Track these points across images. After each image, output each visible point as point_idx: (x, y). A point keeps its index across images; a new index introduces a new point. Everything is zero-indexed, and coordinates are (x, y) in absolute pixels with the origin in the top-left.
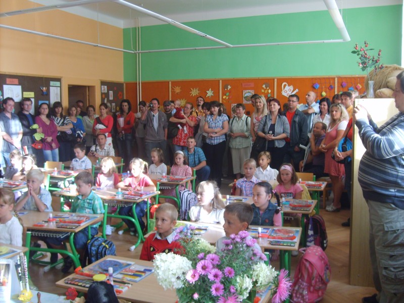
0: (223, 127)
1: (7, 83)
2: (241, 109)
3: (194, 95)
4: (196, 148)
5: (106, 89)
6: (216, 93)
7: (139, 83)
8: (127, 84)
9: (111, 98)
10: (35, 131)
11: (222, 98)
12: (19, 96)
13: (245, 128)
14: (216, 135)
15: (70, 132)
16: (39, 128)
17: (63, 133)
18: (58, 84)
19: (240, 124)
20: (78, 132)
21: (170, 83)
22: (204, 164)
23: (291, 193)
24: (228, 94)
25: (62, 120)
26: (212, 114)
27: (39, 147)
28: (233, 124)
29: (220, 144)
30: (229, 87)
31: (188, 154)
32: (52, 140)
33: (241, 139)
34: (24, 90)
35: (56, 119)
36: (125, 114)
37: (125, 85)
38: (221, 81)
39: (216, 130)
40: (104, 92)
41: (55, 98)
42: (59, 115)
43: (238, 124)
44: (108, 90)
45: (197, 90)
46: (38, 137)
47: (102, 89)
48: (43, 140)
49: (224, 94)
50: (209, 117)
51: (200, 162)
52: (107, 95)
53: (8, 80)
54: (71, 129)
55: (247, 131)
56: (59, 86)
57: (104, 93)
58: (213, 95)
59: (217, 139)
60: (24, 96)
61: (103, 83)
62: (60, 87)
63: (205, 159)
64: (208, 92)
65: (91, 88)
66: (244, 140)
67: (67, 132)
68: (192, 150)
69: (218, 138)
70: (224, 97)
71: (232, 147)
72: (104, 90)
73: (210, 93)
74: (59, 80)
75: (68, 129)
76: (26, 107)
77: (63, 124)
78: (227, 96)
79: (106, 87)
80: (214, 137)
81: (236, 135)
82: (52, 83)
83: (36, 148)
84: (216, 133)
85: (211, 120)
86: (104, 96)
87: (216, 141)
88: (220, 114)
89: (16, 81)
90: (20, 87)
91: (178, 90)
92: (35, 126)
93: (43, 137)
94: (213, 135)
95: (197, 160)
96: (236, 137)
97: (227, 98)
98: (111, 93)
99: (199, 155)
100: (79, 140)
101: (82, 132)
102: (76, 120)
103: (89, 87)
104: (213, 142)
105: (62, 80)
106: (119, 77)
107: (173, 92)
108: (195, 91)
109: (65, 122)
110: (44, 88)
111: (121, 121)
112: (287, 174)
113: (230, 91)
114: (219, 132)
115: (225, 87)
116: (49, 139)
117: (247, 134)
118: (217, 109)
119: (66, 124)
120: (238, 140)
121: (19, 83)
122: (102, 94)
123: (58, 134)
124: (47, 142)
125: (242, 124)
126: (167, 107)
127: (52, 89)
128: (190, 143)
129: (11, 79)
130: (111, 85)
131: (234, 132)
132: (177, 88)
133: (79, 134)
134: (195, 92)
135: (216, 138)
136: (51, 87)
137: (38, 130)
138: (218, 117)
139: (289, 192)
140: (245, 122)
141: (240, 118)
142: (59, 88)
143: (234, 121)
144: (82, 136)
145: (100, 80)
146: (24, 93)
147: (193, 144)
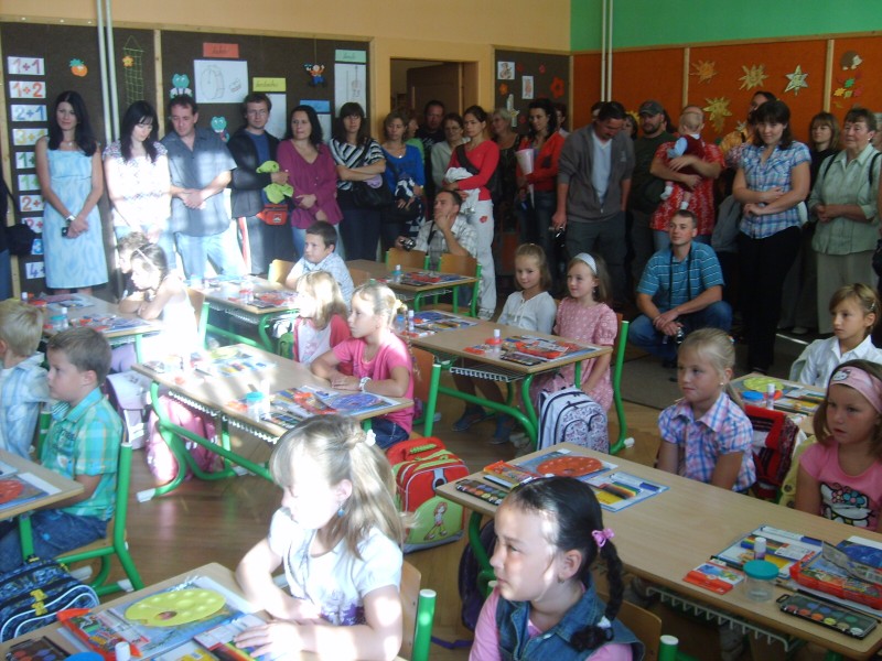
0: (791, 184)
1: (205, 55)
2: (863, 125)
3: (750, 86)
4: (695, 244)
5: (512, 71)
6: (815, 80)
7: (607, 54)
8: (579, 57)
9: (528, 95)
10: (266, 179)
11: (833, 92)
12: (239, 87)
13: (865, 191)
14: (766, 210)
15: (376, 183)
16: (282, 169)
17: (360, 186)
18: (360, 56)
19: (850, 178)
20: (403, 183)
21: (688, 51)
22: (713, 295)
23: (860, 495)
24: (850, 83)
25: (360, 153)
26: (759, 142)
27: (277, 220)
28: (829, 176)
29: (779, 234)
30: (857, 61)
31: (671, 263)
32: (316, 202)
33: (848, 224)
34: (252, 73)
35: (343, 148)
36: (540, 139)
37: (572, 58)
38: (832, 44)
39: (766, 194)
40: (505, 78)
41: (351, 93)
42: (353, 137)
43: (844, 178)
44: (519, 74)
45: (760, 71)
46: (274, 193)
47: (501, 69)
48: (290, 204)
49: (838, 83)
50: (751, 153)
51: (703, 289)
52: (515, 87)
53: (208, 47)
54: (383, 175)
55: (869, 201)
56: (364, 61)
57: (507, 82)
58: (805, 85)
59: (769, 222)
60: (256, 89)
61: (502, 55)
62: (367, 64)
63: (721, 281)
64: (790, 76)
65: (469, 67)
66: (857, 229)
67: (369, 183)
68: (684, 251)
69: (774, 217)
70: (839, 92)
71: (817, 248)
72: (507, 71)
73: (796, 80)
74: (362, 45)
75: (372, 175)
76: (252, 116)
77: (361, 161)
78: (848, 89)
79: (511, 65)
80: (762, 216)
81: (831, 213)
82: (340, 54)
83: (268, 222)
84: (766, 204)
85: (755, 161)
86: (504, 89)
87: (765, 228)
88: (785, 144)
89: (233, 49)
90: (243, 66)
91: (707, 71)
92: (268, 166)
93: (290, 195)
94: (757, 211)
95: (694, 280)
96: (832, 219)
97: (848, 94)
98: (528, 81)
99: (700, 267)
100: (402, 203)
101: (412, 183)
102: (404, 150)
103: (464, 64)
104: (756, 228)
105: (371, 44)
106: (555, 36)
107: (694, 78)
108: (753, 73)
109: (369, 156)
110: (316, 68)
111: (527, 157)
112: (851, 409)
113: (858, 74)
114: (775, 200)
115: (843, 59)
116: (308, 200)
117: (867, 209)
118: (779, 128)
119: (370, 163)
120: (838, 225)
121: (240, 54)
122: (498, 83)
123: (347, 188)
124: (303, 208)
125: (856, 178)
126: (648, 120)
127: (339, 70)
128: (678, 229)
129: (217, 46)
130: (526, 61)
131: (828, 202)
132: (706, 65)
133: (402, 188)
134: (753, 78)
135: (765, 219)
136: (337, 66)
137: (274, 177)
138: (776, 152)
139: (858, 486)
140: (865, 171)
141: (852, 155)
142: (364, 67)
143: (834, 166)
144: (409, 193)
145: (494, 46)
146: (256, 80)
147: (687, 231)
